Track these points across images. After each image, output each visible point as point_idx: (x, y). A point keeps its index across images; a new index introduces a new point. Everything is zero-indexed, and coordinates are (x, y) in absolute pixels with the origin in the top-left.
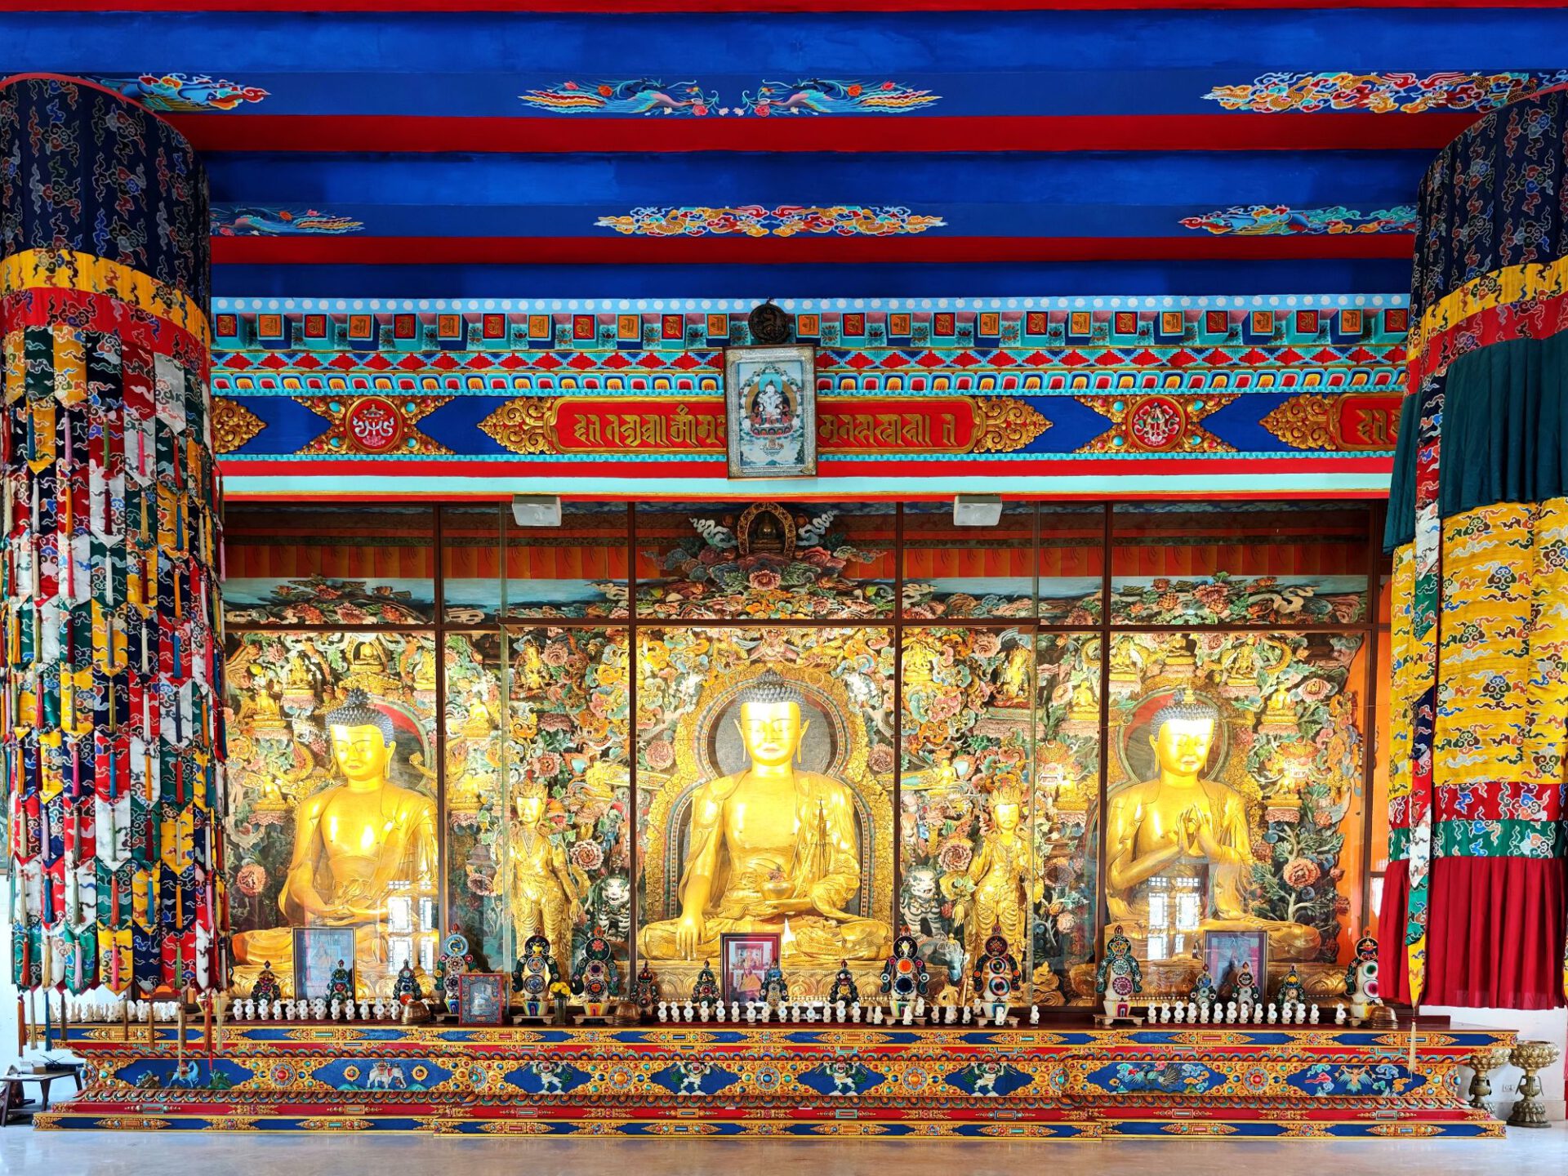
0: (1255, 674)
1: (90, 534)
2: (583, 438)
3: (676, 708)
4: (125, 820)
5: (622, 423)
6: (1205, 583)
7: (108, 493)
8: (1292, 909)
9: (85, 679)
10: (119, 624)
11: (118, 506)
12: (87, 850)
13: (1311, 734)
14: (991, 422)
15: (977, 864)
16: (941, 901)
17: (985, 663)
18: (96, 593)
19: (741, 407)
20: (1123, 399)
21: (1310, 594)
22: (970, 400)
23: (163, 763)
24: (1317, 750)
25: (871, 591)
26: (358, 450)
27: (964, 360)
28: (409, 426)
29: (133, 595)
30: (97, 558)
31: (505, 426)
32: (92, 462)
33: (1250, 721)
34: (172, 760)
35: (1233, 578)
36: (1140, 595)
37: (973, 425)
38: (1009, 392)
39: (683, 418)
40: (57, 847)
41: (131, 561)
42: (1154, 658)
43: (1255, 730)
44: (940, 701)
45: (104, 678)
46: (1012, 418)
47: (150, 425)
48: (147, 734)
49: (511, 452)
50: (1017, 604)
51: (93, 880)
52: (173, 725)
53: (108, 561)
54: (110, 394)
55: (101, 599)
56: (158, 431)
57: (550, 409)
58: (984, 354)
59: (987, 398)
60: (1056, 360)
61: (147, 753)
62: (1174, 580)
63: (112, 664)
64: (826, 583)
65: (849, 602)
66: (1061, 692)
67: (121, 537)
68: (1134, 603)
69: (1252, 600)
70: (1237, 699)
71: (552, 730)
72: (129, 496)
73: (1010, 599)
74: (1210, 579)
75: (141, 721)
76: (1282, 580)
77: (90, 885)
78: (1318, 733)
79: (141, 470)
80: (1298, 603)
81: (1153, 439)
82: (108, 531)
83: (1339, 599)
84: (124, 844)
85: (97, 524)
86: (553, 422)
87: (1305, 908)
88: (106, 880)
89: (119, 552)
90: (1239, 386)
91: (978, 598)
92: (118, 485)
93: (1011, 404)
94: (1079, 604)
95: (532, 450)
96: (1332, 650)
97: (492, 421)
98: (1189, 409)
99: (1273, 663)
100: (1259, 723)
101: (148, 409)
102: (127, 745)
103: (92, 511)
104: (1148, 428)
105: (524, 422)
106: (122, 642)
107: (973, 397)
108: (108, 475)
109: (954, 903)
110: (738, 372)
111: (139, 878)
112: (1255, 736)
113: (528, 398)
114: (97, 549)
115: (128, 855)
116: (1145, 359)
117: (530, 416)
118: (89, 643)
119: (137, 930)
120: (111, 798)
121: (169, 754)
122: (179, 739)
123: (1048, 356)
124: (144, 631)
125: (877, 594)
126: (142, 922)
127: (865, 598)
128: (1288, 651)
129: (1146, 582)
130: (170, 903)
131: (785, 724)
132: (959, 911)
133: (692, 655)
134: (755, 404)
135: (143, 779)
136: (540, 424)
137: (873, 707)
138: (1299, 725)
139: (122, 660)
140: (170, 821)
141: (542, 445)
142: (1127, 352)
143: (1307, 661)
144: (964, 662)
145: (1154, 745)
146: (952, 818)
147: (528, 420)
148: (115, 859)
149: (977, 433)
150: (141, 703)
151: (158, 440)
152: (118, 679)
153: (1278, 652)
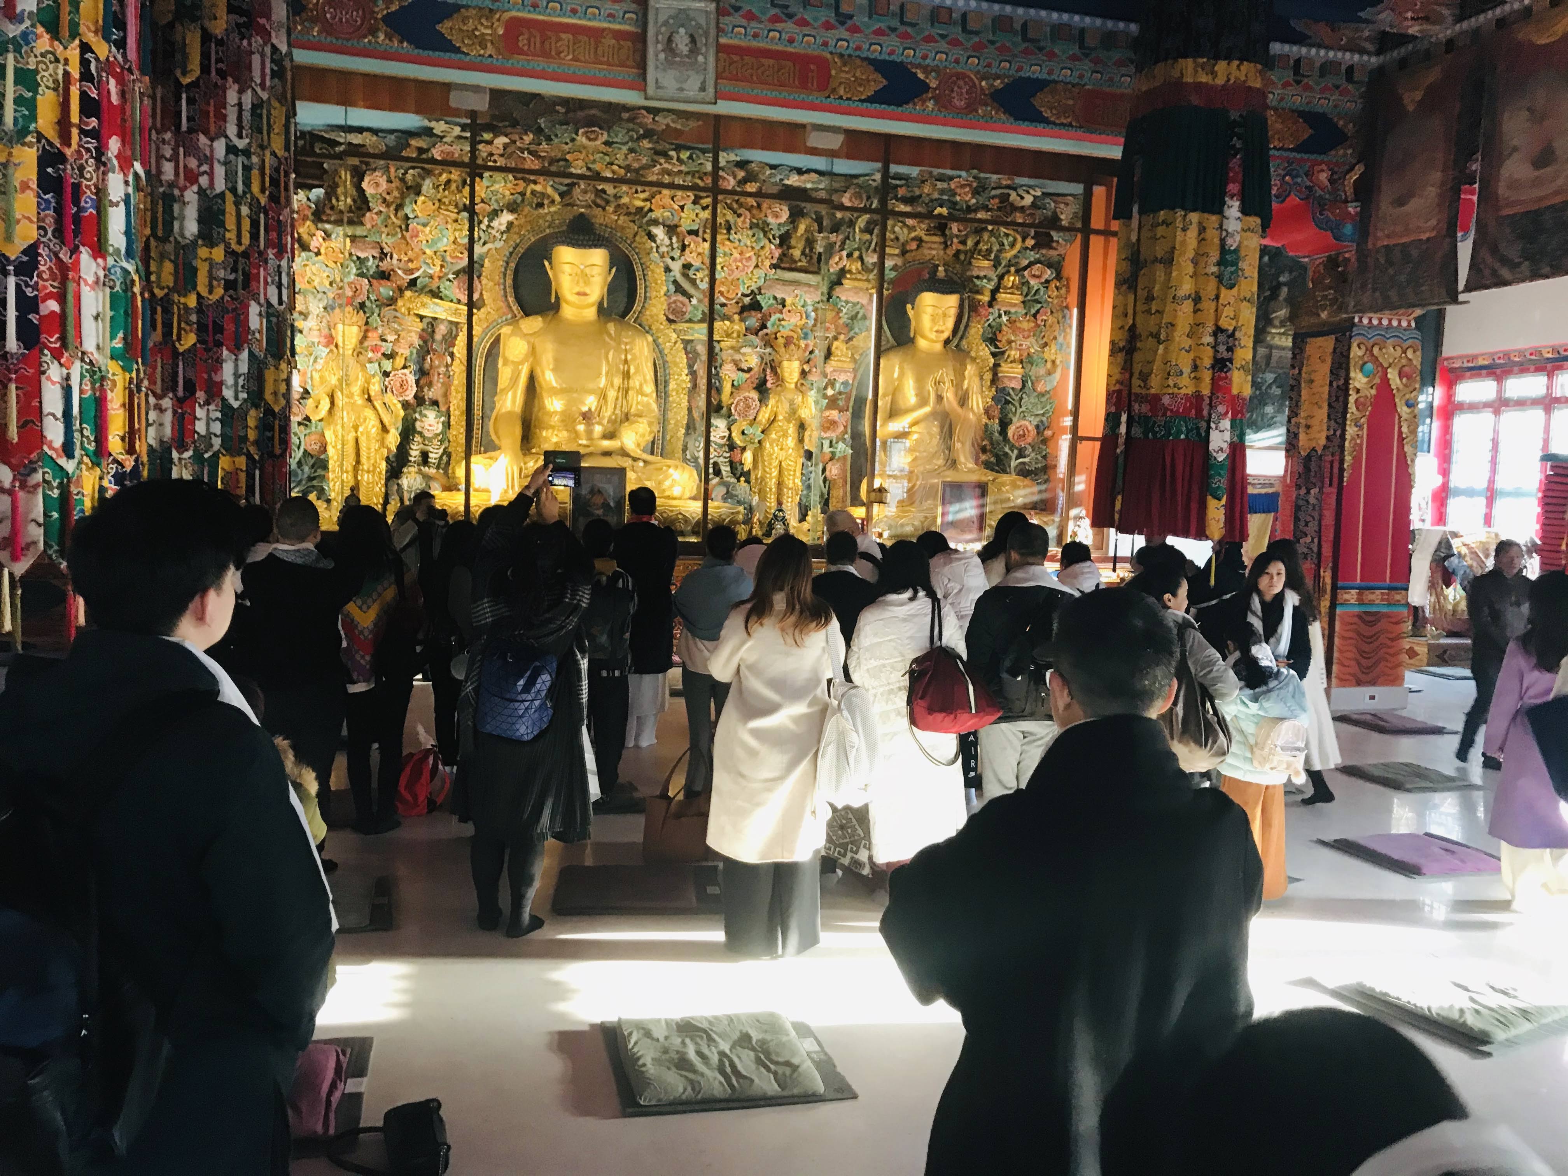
0: (993, 256)
1: (226, 137)
2: (526, 48)
3: (484, 244)
4: (244, 368)
5: (559, 39)
6: (960, 177)
7: (240, 105)
8: (1013, 463)
9: (218, 254)
10: (245, 210)
11: (247, 115)
12: (214, 391)
13: (1033, 311)
14: (843, 75)
15: (765, 415)
16: (732, 446)
17: (775, 227)
18: (230, 185)
19: (658, 42)
20: (936, 69)
21: (1039, 193)
22: (829, 56)
23: (268, 321)
24: (1038, 326)
25: (685, 155)
26: (329, 34)
27: (828, 26)
28: (376, 19)
29: (255, 188)
30: (232, 157)
31: (460, 30)
32: (230, 80)
33: (986, 298)
34: (274, 320)
35: (982, 175)
36: (906, 180)
37: (830, 76)
38: (858, 53)
39: (610, 41)
40: (190, 388)
41: (255, 159)
42: (913, 235)
43: (990, 305)
44: (735, 260)
45: (233, 253)
46: (858, 74)
47: (268, 50)
48: (262, 300)
49: (463, 53)
50: (805, 177)
51: (219, 415)
52: (276, 291)
53: (241, 159)
54: (244, 25)
55: (233, 190)
56: (272, 54)
57: (499, 20)
58: (842, 23)
59: (841, 56)
60: (893, 36)
61: (260, 314)
62: (936, 171)
63: (239, 243)
64: (646, 144)
65: (662, 161)
66: (837, 259)
67: (247, 141)
68: (901, 186)
69: (994, 192)
70: (978, 277)
71: (362, 255)
72: (254, 107)
73: (800, 172)
74: (964, 174)
75: (258, 288)
76: (1019, 180)
77: (217, 419)
78: (1038, 311)
79: (263, 85)
80: (1028, 200)
81: (958, 104)
82: (240, 136)
83: (1060, 199)
84: (243, 387)
85: (232, 130)
86: (501, 32)
87: (1024, 463)
88: (229, 416)
89: (247, 153)
90: (1017, 71)
91: (773, 167)
92: (248, 99)
93: (858, 62)
94: (855, 181)
95: (482, 52)
96: (1052, 240)
97: (448, 24)
98: (983, 83)
99: (1007, 247)
100: (993, 299)
101: (266, 35)
102: (247, 307)
103: (228, 119)
104: (954, 95)
105: (476, 29)
106: (246, 225)
107: (831, 53)
108: (241, 92)
109: (744, 449)
110: (657, 14)
111: (253, 413)
112: (991, 310)
113: (480, 8)
114: (231, 149)
115: (245, 396)
116: (955, 43)
117: (482, 24)
118: (222, 224)
119: (249, 456)
120: (236, 349)
121: (273, 315)
122: (280, 302)
123: (888, 31)
124: (262, 216)
125: (690, 157)
126: (252, 450)
127: (678, 159)
128: (1019, 239)
129: (914, 171)
130: (269, 434)
131: (596, 271)
132: (748, 457)
133: (507, 193)
134: (670, 40)
135: (257, 335)
136: (489, 31)
137: (673, 259)
138: (1023, 302)
139: (246, 240)
140: (272, 368)
141: (490, 50)
142: (943, 36)
143: (1033, 248)
144: (757, 225)
145: (911, 313)
146: (743, 371)
147: (479, 27)
148: (236, 399)
149: (833, 84)
150: (259, 273)
151: (272, 61)
152: (245, 254)
153: (1011, 239)
